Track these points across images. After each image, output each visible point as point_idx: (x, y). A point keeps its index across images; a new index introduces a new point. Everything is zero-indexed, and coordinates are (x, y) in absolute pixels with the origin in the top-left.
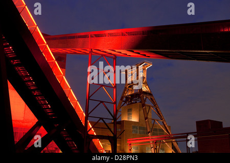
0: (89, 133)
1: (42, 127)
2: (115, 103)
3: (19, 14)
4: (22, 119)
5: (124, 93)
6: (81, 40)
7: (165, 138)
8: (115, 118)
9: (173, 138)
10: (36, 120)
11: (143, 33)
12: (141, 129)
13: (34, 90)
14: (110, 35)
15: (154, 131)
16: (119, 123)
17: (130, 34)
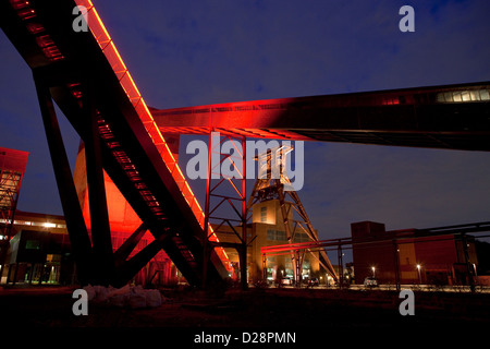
0: (210, 239)
1: (148, 231)
2: (244, 199)
3: (118, 81)
4: (122, 220)
5: (256, 186)
6: (199, 116)
7: (311, 246)
8: (244, 219)
9: (321, 246)
10: (141, 222)
11: (282, 106)
12: (279, 235)
13: (137, 182)
14: (238, 108)
15: (297, 236)
16: (249, 226)
17: (264, 107)
